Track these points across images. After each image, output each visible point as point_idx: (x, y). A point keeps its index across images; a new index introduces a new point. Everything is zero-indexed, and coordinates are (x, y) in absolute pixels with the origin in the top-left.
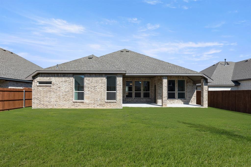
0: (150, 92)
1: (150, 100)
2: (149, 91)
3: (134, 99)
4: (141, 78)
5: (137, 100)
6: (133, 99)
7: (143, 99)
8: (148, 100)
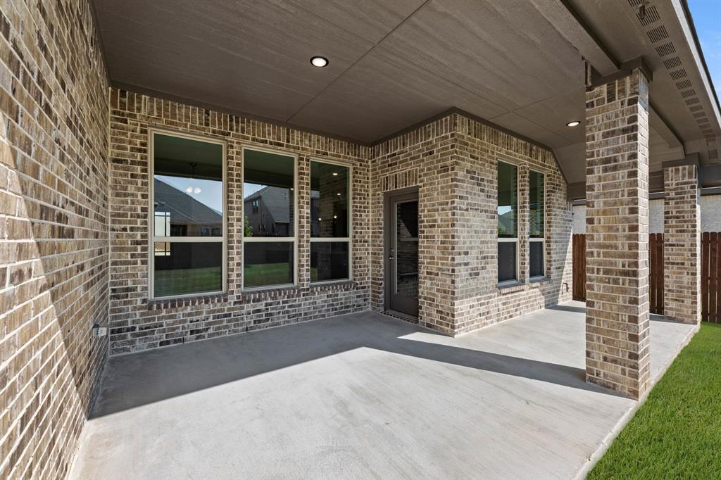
0: (349, 240)
1: (352, 293)
2: (346, 235)
3: (243, 299)
4: (297, 135)
5: (261, 305)
6: (232, 299)
7: (309, 292)
8: (341, 294)
